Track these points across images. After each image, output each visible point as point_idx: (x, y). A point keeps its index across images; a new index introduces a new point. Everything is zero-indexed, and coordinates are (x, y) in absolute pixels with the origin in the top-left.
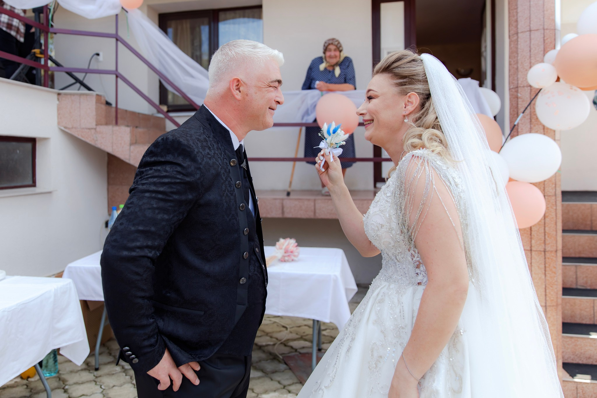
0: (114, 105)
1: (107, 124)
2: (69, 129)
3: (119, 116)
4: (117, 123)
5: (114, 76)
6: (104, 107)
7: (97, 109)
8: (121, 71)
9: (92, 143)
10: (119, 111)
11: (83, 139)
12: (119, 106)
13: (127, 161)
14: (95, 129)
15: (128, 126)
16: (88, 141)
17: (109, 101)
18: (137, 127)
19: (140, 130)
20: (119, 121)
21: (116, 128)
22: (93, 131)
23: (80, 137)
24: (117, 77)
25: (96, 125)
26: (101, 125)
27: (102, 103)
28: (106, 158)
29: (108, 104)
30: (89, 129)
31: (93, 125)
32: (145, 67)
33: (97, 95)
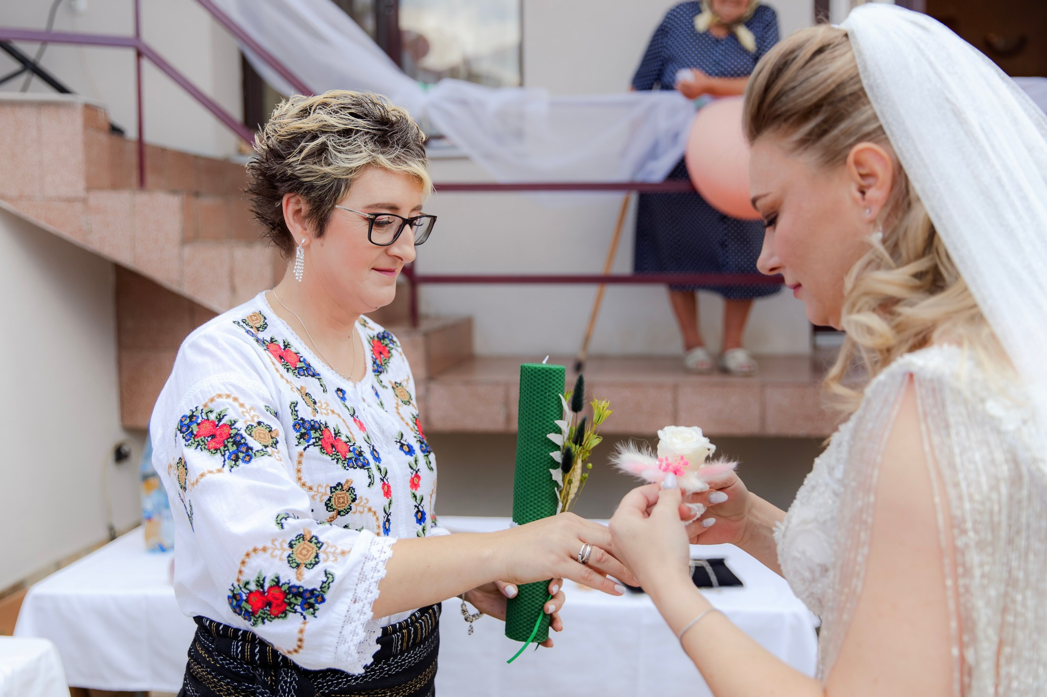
0: (131, 133)
1: (115, 186)
2: (11, 200)
3: (148, 163)
4: (142, 182)
5: (131, 54)
6: (104, 138)
7: (88, 144)
8: (149, 38)
9: (76, 238)
10: (147, 152)
11: (51, 228)
12: (150, 137)
13: (174, 287)
14: (85, 201)
15: (174, 192)
16: (67, 232)
17: (119, 122)
18: (197, 194)
19: (207, 202)
20: (150, 178)
21: (142, 198)
22: (78, 206)
23: (43, 223)
24: (139, 55)
25: (89, 188)
26: (101, 188)
27: (98, 129)
28: (111, 278)
29: (116, 130)
30: (70, 200)
31: (78, 188)
32: (204, 17)
33: (87, 107)
